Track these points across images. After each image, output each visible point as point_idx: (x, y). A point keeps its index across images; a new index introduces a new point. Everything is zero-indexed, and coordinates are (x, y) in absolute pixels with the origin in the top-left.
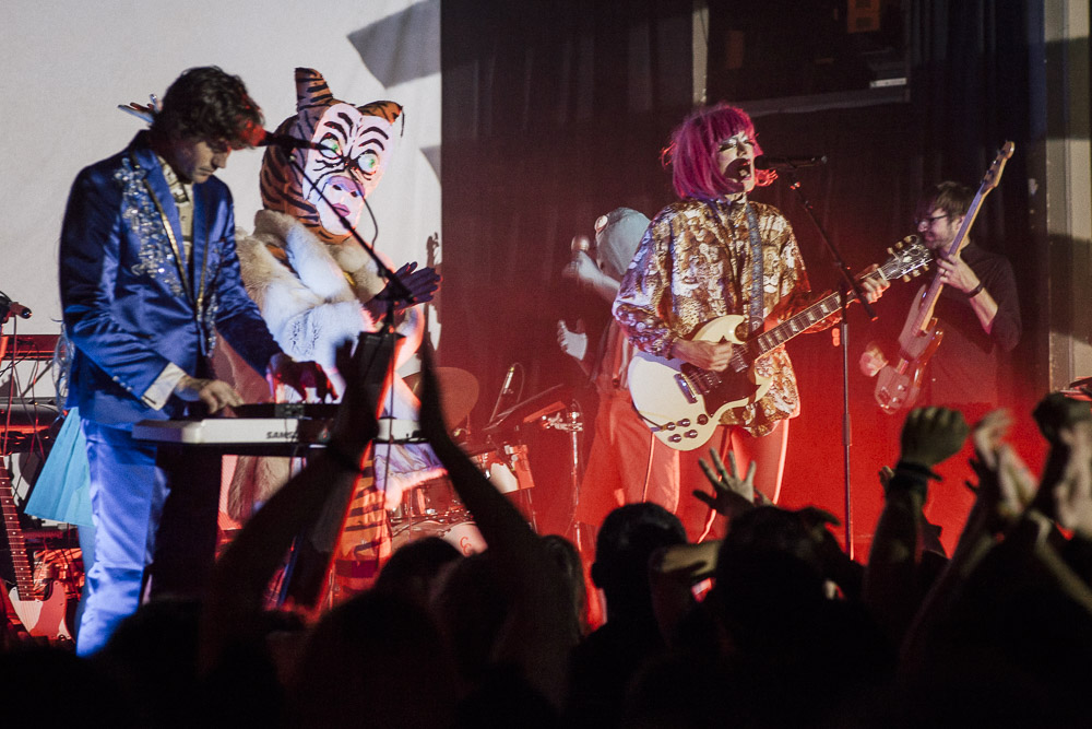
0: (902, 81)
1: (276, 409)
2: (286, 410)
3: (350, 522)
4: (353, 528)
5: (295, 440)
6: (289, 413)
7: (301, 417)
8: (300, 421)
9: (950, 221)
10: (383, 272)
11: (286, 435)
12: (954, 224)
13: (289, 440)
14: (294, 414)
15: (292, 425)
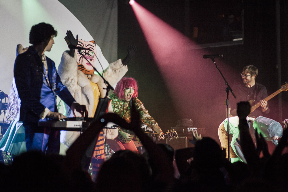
0: (241, 39)
1: (77, 118)
2: (79, 119)
3: (96, 148)
4: (97, 150)
5: (81, 127)
6: (80, 120)
7: (83, 121)
8: (83, 122)
9: (251, 77)
10: (105, 82)
11: (79, 126)
12: (252, 77)
13: (80, 127)
14: (81, 120)
15: (81, 123)
